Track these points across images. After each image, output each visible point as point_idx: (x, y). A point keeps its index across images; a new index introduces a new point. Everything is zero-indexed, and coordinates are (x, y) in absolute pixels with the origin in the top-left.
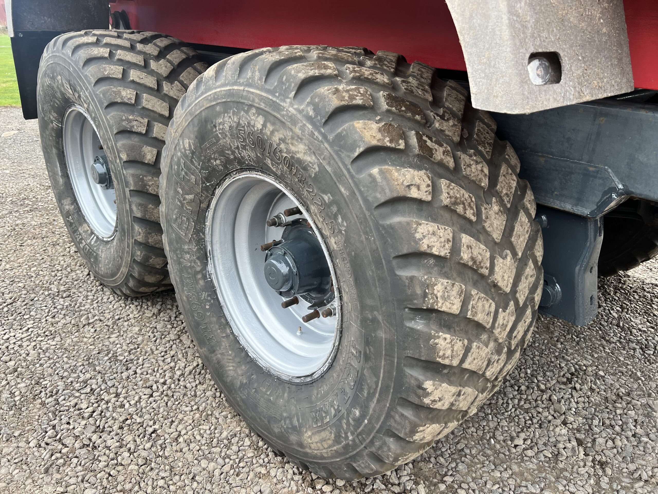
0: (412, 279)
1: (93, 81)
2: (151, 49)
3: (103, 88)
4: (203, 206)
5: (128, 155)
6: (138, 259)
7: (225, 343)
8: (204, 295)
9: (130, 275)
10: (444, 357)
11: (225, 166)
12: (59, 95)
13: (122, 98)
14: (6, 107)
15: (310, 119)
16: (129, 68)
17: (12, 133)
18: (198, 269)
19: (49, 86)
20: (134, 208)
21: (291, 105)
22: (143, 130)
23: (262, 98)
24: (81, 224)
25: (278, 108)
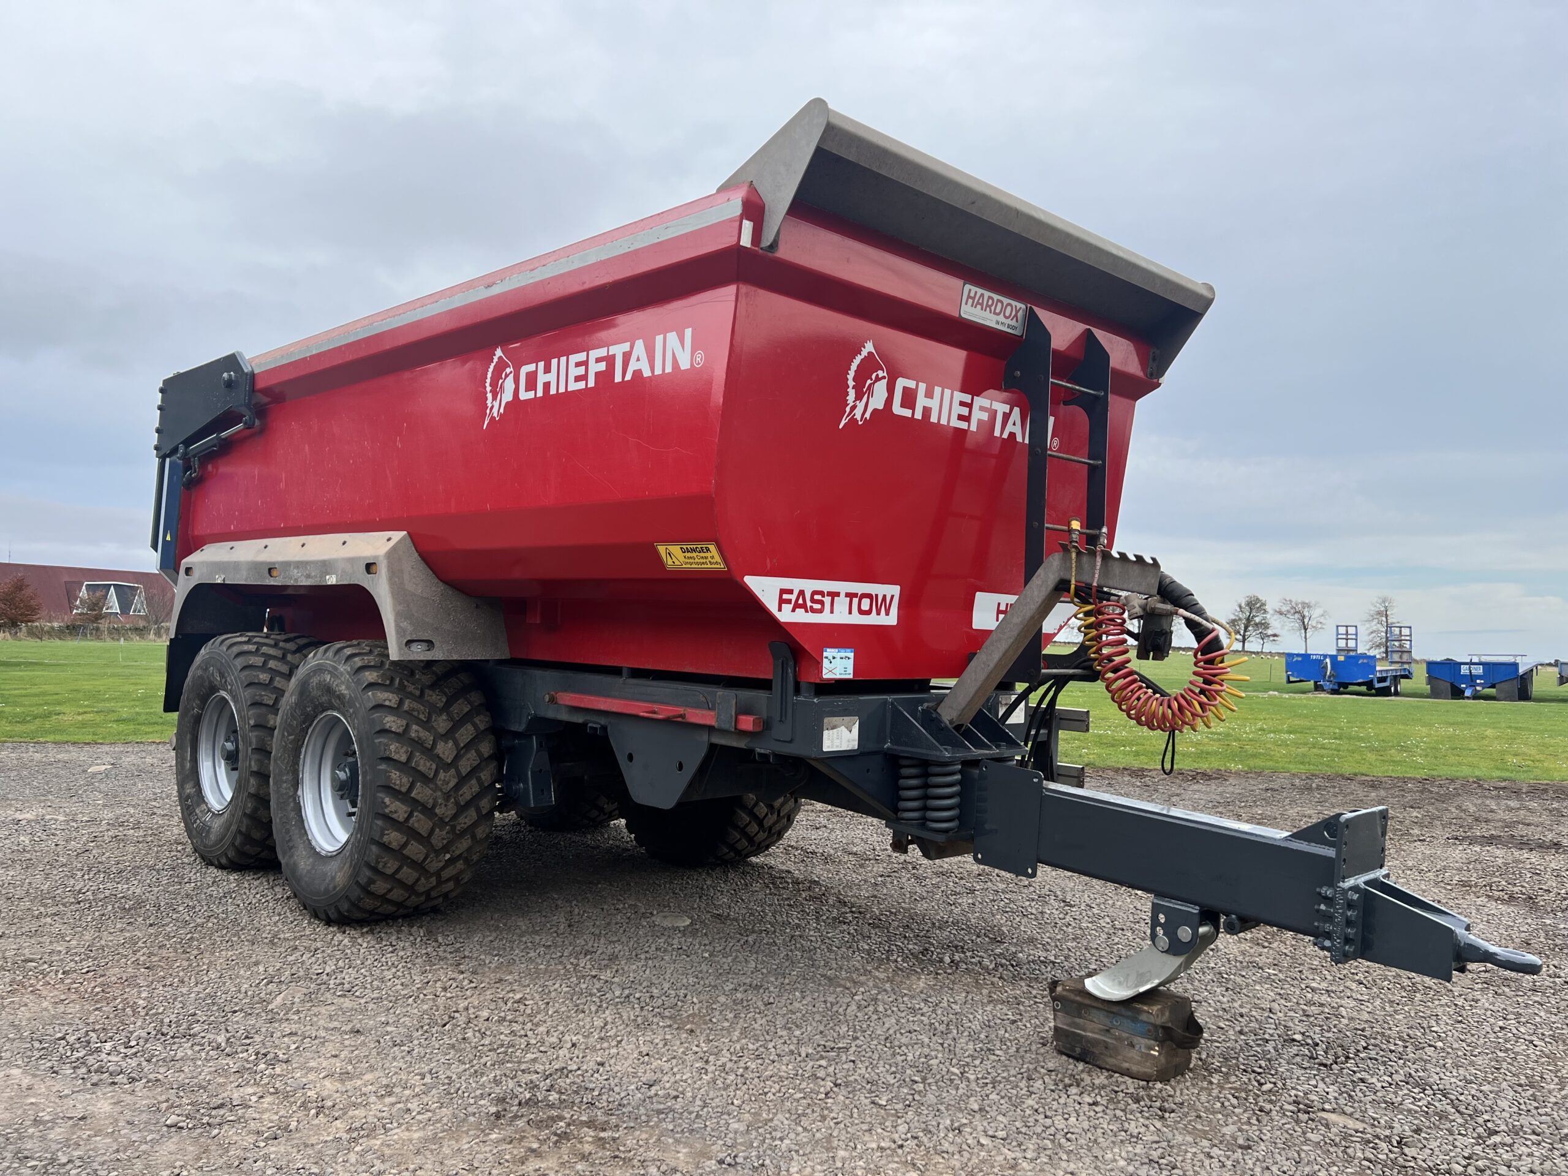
1: (239, 668)
2: (291, 646)
3: (246, 673)
4: (300, 743)
5: (256, 721)
6: (248, 811)
7: (301, 847)
9: (239, 832)
10: (395, 784)
11: (314, 711)
12: (207, 683)
13: (259, 679)
14: (88, 744)
15: (348, 673)
16: (270, 659)
17: (104, 767)
18: (291, 794)
19: (201, 677)
20: (253, 763)
21: (342, 667)
22: (271, 703)
24: (198, 805)
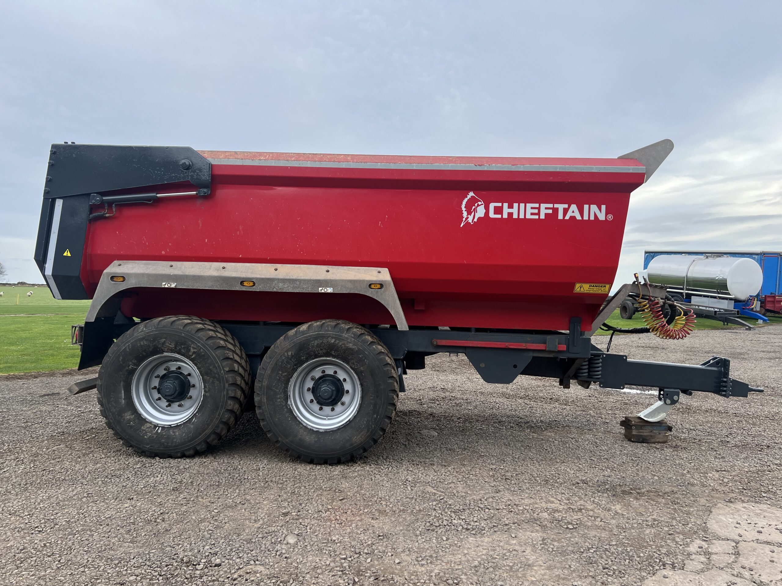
0: (388, 370)
1: (205, 338)
3: (211, 341)
5: (229, 368)
6: (225, 420)
7: (301, 431)
8: (287, 415)
9: (214, 433)
11: (307, 359)
12: (150, 349)
15: (352, 337)
19: (144, 345)
20: (230, 392)
21: (345, 335)
23: (333, 334)
24: (142, 425)
25: (341, 336)
